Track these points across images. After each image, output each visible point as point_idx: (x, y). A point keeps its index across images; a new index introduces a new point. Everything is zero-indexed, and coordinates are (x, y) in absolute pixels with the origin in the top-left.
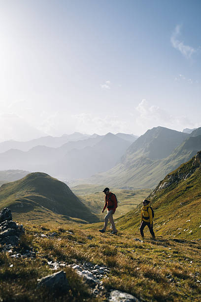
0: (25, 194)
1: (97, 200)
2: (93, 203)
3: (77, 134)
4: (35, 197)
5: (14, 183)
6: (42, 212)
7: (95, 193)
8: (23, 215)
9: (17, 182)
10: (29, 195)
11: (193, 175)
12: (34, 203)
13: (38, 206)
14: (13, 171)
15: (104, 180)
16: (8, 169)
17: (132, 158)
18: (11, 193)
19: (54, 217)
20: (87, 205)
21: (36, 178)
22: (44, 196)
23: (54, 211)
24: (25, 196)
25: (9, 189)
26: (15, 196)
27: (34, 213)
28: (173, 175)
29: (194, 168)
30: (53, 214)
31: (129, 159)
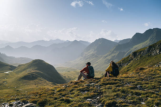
0: (32, 71)
1: (69, 75)
2: (67, 77)
3: (58, 40)
4: (37, 72)
5: (25, 64)
6: (42, 80)
7: (68, 72)
8: (32, 81)
9: (27, 64)
10: (34, 71)
11: (130, 64)
12: (37, 76)
13: (40, 77)
14: (23, 58)
15: (72, 65)
16: (20, 57)
17: (87, 54)
18: (24, 70)
19: (48, 84)
20: (64, 78)
21: (37, 62)
22: (42, 72)
23: (47, 80)
24: (32, 72)
25: (23, 67)
26: (26, 71)
27: (37, 81)
28: (119, 63)
29: (130, 60)
30: (47, 82)
31: (85, 54)
